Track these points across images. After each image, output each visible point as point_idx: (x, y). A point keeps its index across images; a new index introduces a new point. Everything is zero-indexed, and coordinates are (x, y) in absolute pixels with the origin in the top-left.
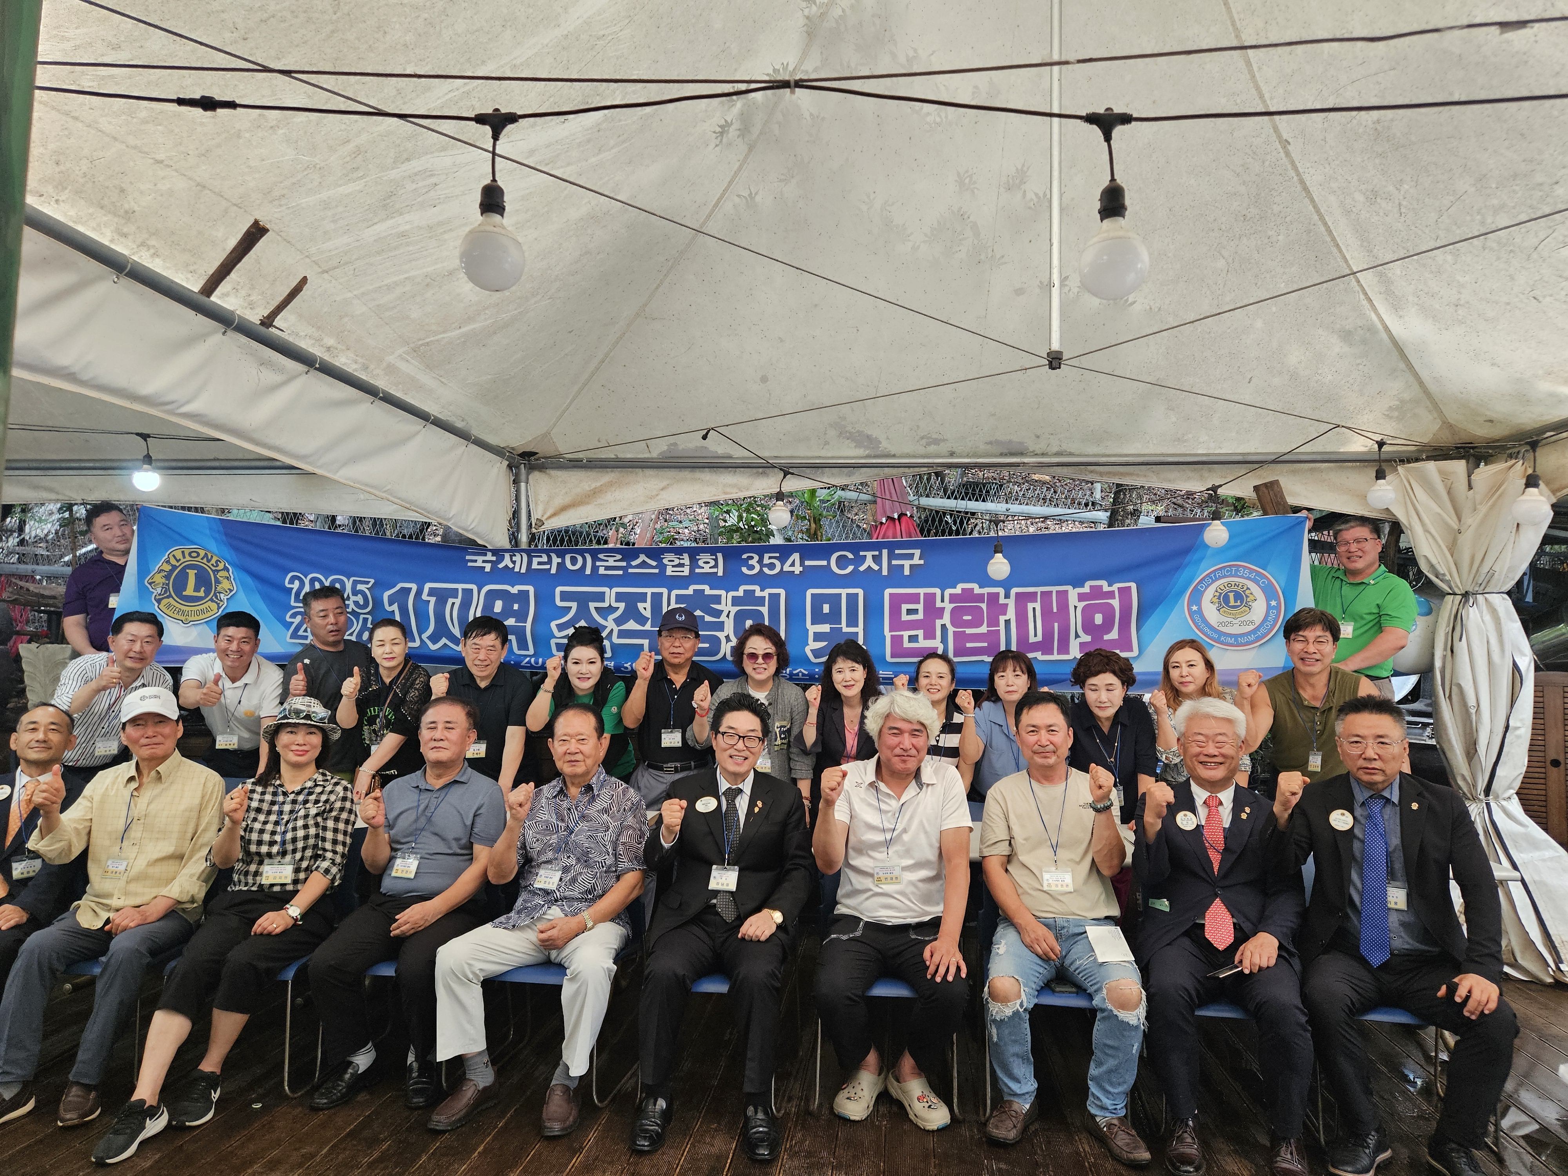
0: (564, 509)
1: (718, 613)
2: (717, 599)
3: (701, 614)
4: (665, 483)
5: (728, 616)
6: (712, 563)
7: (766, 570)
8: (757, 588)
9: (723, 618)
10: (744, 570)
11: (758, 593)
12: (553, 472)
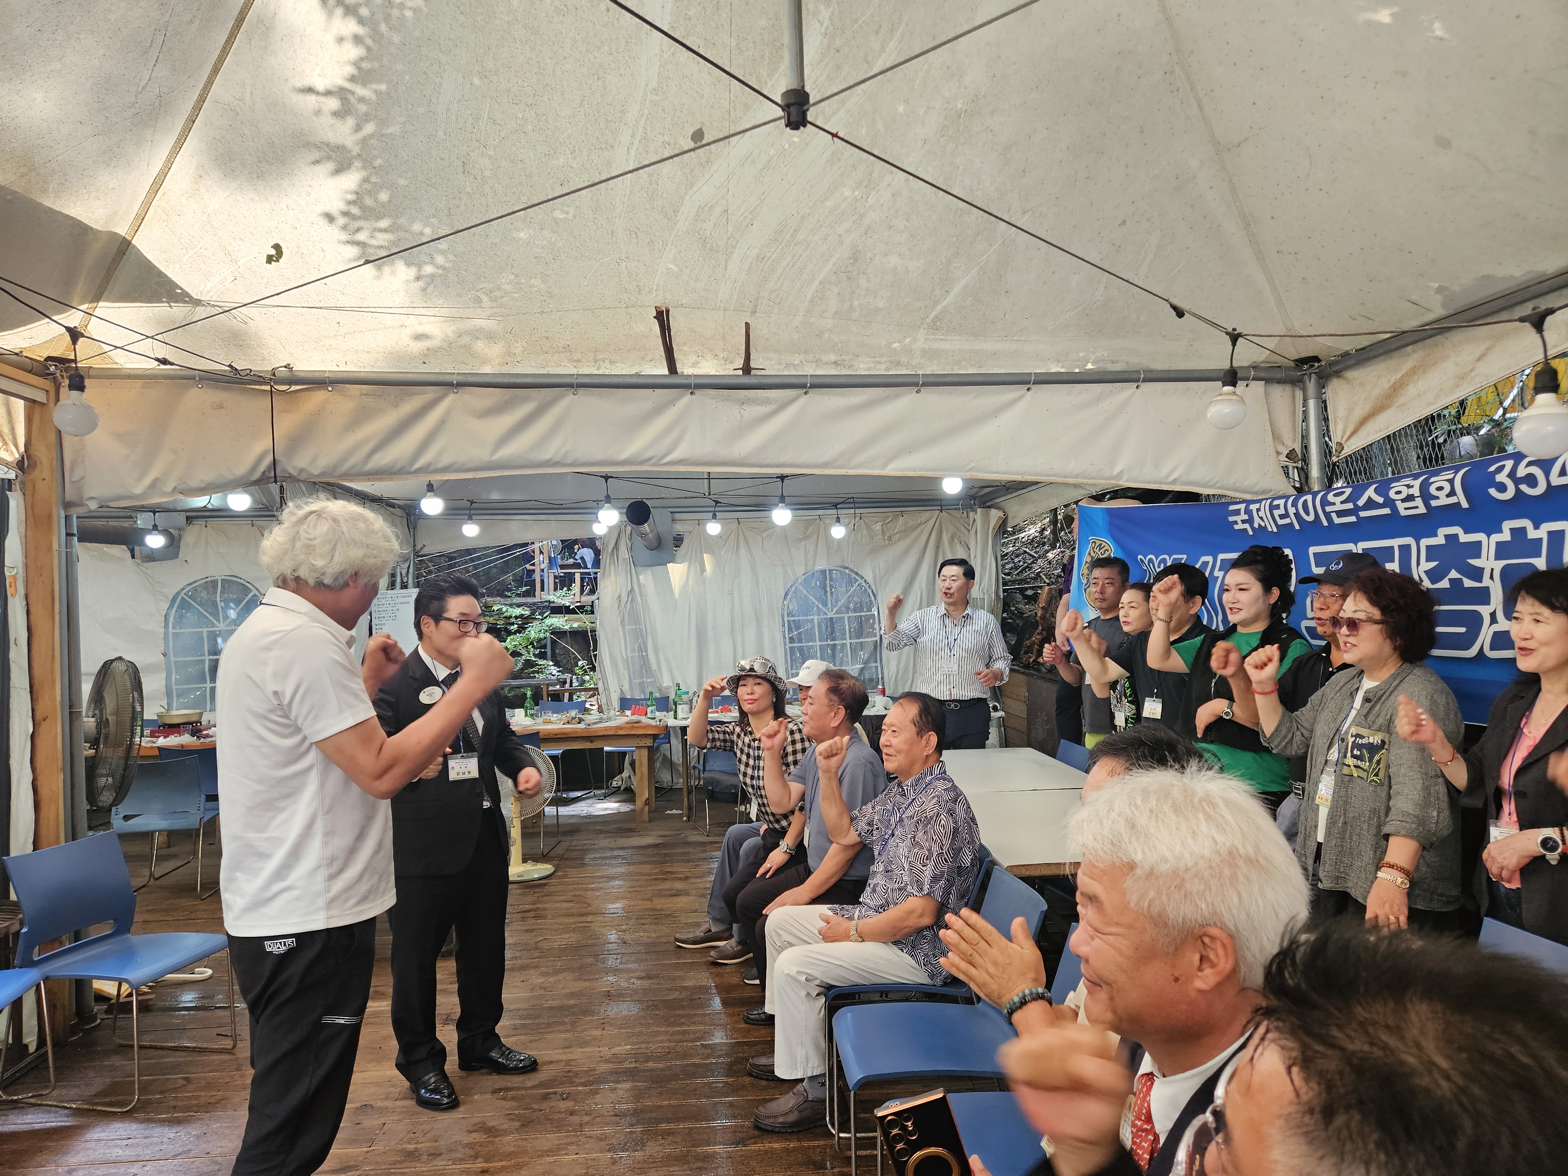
0: (1363, 422)
1: (1477, 573)
2: (1475, 549)
3: (1458, 576)
4: (1483, 348)
5: (1492, 578)
6: (1447, 487)
7: (1524, 487)
8: (1526, 523)
9: (1486, 582)
10: (1493, 492)
11: (1532, 534)
12: (1351, 374)
